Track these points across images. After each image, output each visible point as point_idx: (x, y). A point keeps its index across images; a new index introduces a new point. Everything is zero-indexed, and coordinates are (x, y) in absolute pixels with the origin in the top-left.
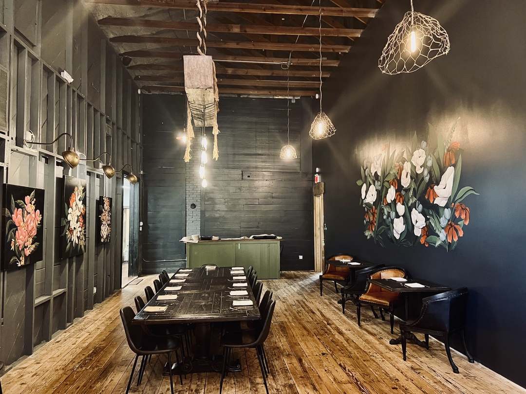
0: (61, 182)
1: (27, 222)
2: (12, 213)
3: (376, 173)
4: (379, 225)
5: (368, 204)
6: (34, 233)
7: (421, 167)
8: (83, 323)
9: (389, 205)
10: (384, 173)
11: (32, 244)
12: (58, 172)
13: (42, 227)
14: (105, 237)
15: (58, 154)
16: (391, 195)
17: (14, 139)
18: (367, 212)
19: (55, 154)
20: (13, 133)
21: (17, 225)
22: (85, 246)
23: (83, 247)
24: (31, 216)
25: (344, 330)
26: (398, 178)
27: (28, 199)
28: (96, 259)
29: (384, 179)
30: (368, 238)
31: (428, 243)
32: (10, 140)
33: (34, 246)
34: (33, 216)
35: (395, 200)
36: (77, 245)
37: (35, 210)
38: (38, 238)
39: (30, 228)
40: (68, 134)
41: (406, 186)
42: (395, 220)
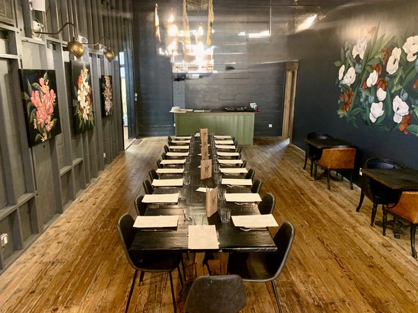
0: (69, 65)
1: (44, 101)
2: (30, 96)
3: (358, 56)
4: (355, 107)
5: (345, 86)
6: (52, 110)
7: (414, 55)
8: (98, 184)
9: (369, 89)
10: (367, 55)
11: (51, 121)
12: (65, 56)
13: (57, 105)
14: (109, 110)
15: (63, 40)
16: (373, 79)
17: (23, 30)
18: (343, 93)
19: (60, 40)
20: (21, 25)
21: (36, 106)
22: (94, 121)
23: (92, 122)
24: (47, 96)
25: (316, 201)
26: (384, 64)
27: (42, 80)
28: (103, 129)
29: (366, 63)
30: (341, 116)
31: (407, 131)
32: (20, 31)
33: (53, 122)
34: (49, 96)
35: (376, 85)
36: (87, 121)
37: (50, 90)
38: (56, 115)
39: (48, 107)
40: (70, 23)
41: (391, 73)
42: (374, 104)
